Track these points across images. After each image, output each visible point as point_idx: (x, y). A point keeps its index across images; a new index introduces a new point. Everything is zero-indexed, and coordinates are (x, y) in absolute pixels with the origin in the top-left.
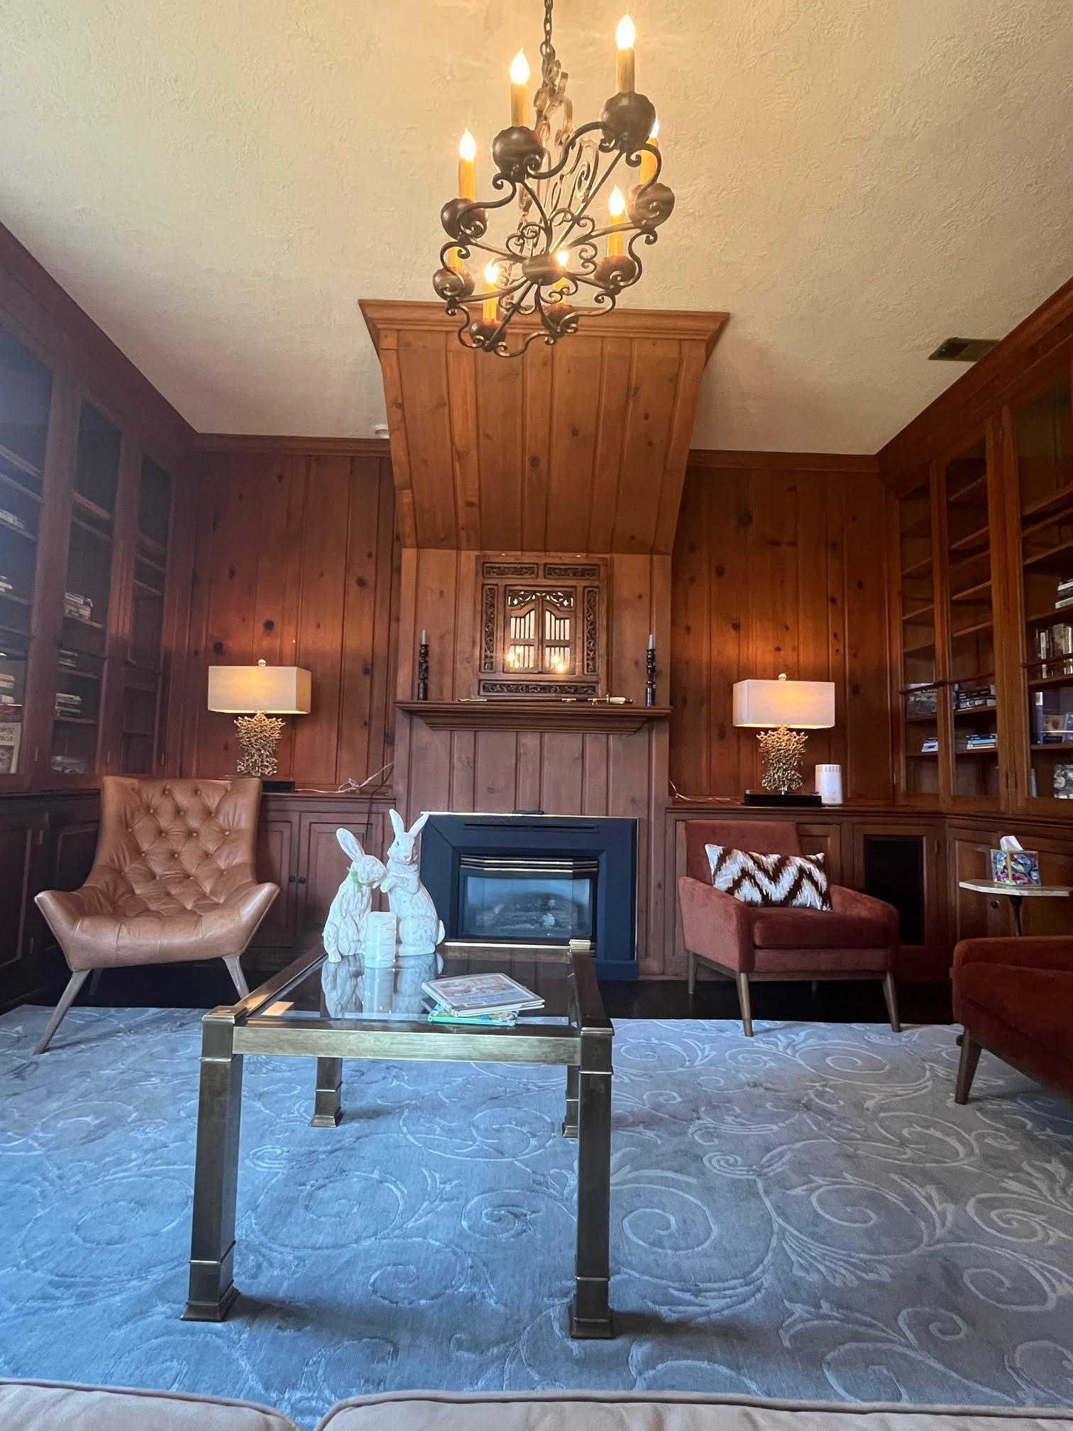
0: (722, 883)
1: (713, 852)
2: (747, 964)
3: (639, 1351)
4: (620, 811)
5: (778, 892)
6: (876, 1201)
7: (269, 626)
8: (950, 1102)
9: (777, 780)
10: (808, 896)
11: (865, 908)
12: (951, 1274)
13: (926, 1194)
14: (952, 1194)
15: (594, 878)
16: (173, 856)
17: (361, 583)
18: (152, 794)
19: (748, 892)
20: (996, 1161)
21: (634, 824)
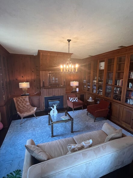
0: (71, 101)
1: (70, 98)
2: (73, 107)
3: (75, 133)
4: (62, 95)
5: (75, 101)
6: (84, 123)
7: (22, 77)
8: (86, 115)
9: (74, 90)
10: (77, 101)
11: (81, 102)
12: (88, 126)
13: (86, 122)
14: (87, 122)
15: (60, 101)
16: (22, 105)
17: (33, 72)
18: (18, 99)
19: (73, 101)
20: (89, 119)
21: (63, 96)
